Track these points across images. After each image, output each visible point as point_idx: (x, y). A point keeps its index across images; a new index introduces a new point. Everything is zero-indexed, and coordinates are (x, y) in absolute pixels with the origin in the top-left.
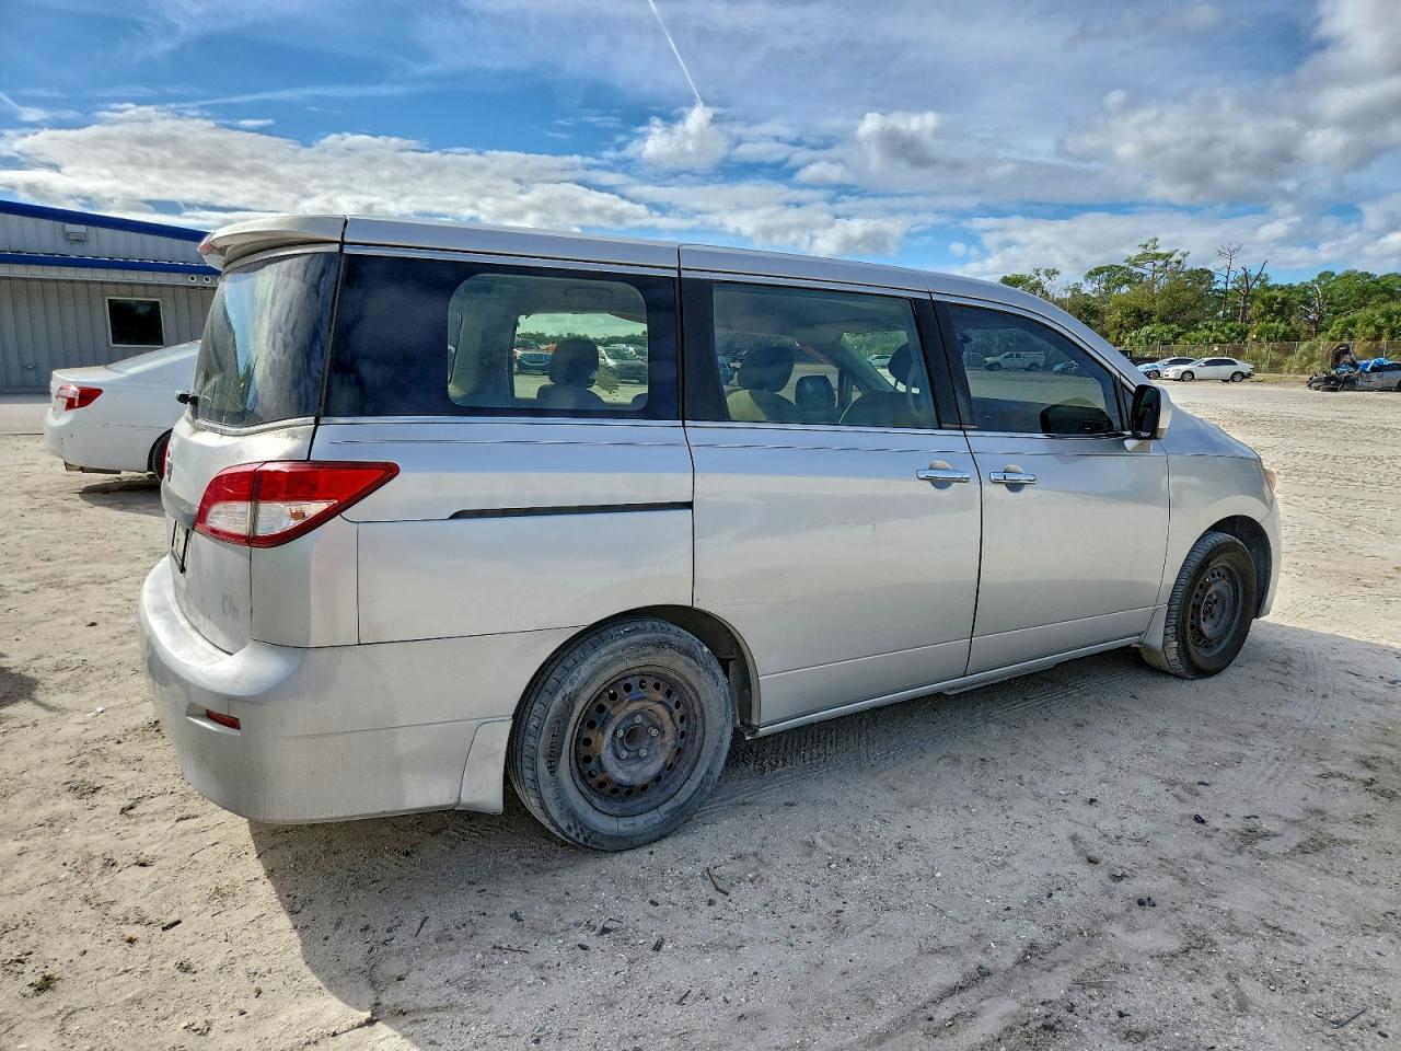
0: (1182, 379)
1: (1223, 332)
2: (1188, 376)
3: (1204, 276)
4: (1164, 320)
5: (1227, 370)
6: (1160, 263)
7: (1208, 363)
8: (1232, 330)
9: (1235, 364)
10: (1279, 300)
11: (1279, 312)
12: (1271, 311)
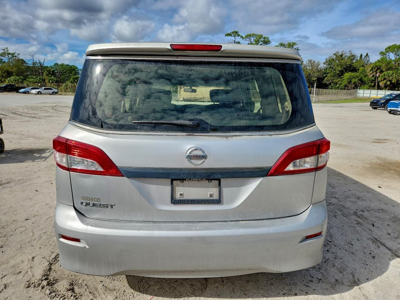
0: (38, 94)
1: (37, 79)
2: (39, 93)
3: (23, 61)
4: (17, 75)
5: (51, 91)
6: (10, 56)
7: (45, 89)
8: (40, 78)
9: (52, 89)
10: (52, 71)
11: (53, 74)
12: (50, 74)
